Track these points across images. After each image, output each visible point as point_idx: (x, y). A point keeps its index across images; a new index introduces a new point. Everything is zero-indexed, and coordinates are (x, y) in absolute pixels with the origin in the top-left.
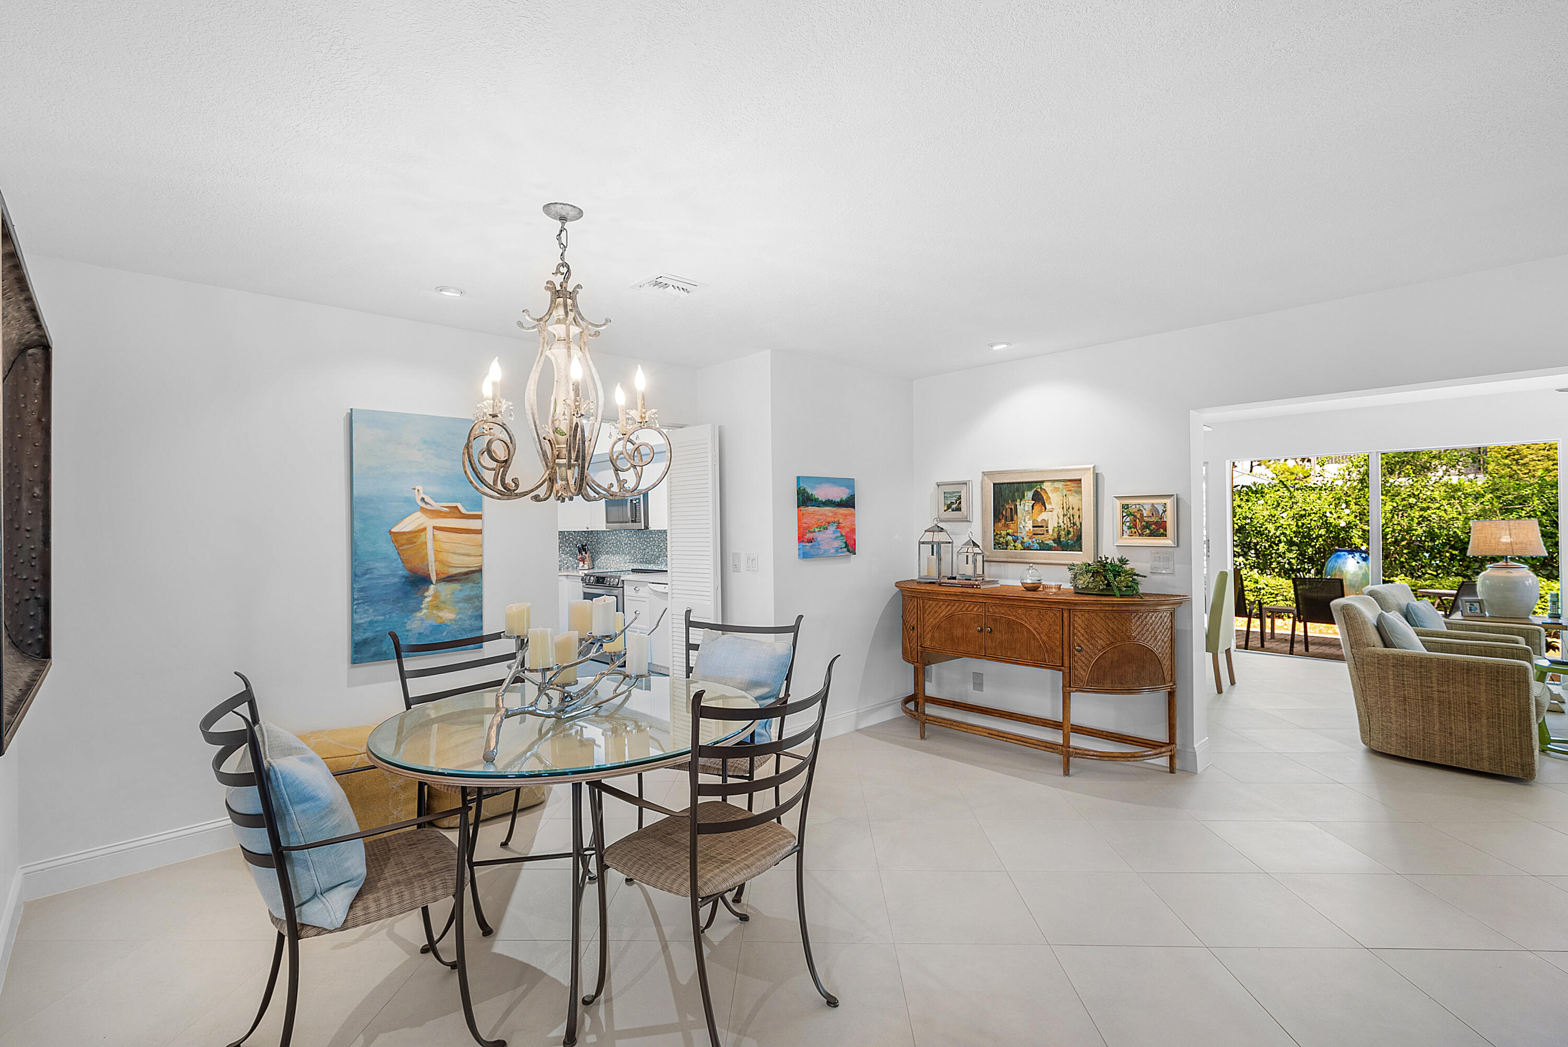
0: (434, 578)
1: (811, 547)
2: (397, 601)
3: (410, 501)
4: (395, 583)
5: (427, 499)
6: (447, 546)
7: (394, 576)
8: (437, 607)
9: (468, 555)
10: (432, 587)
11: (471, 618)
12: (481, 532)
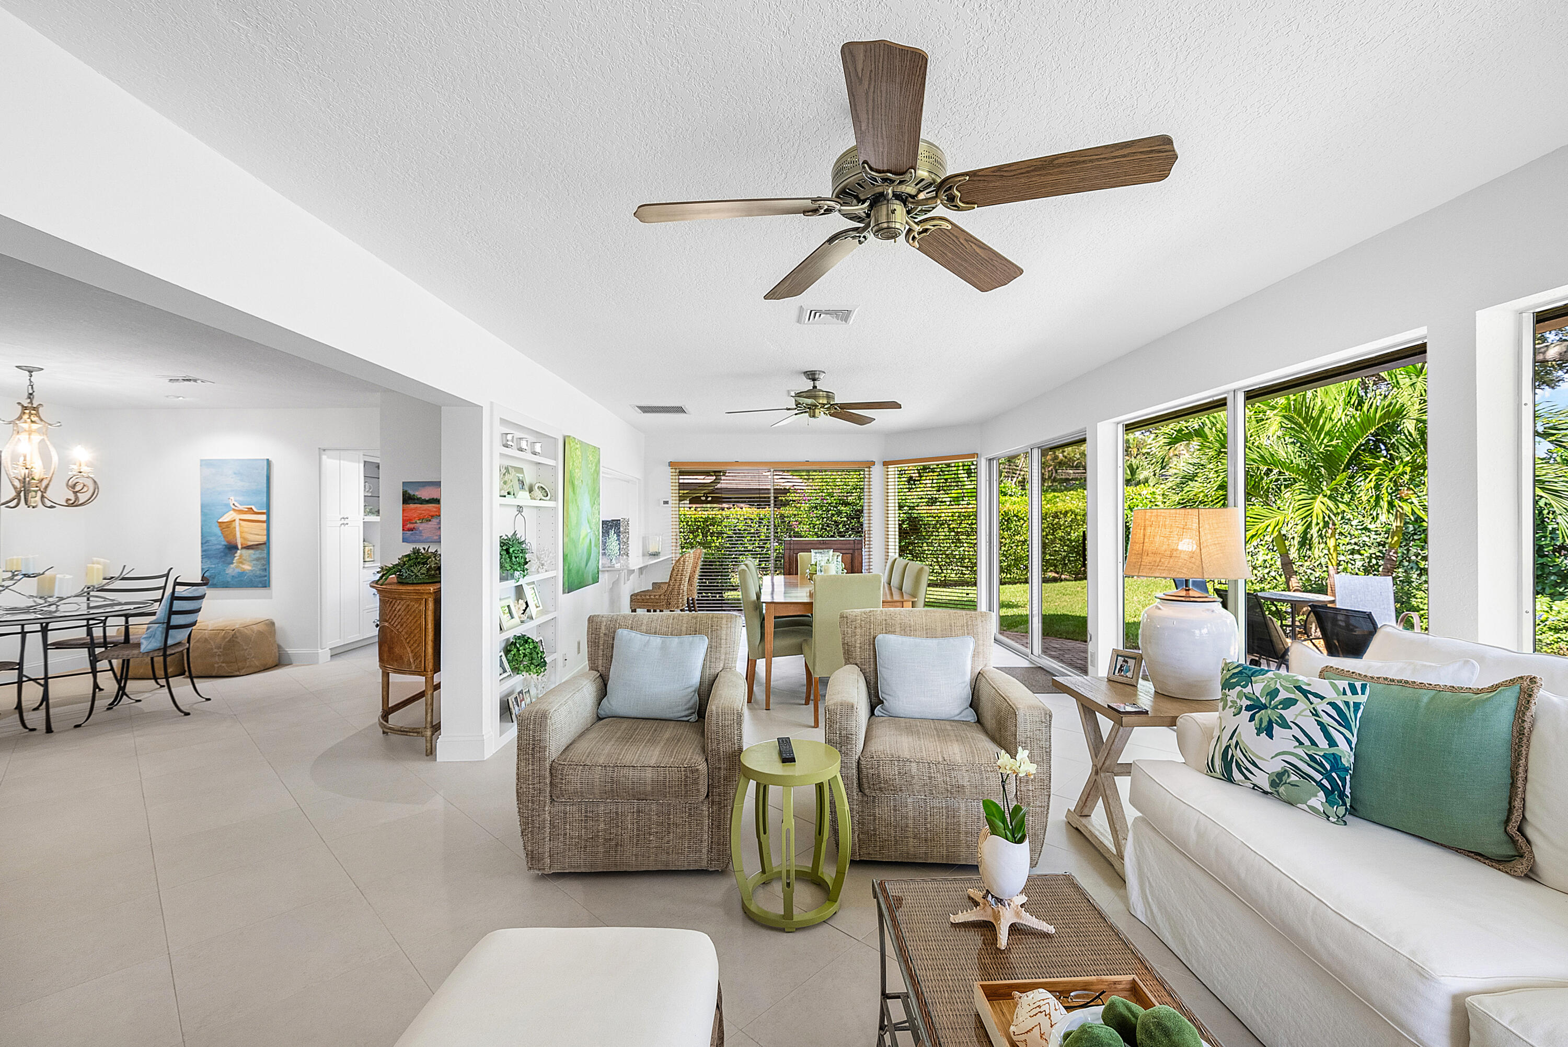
0: (240, 547)
1: (411, 534)
2: (221, 558)
3: (227, 505)
5: (236, 504)
6: (246, 530)
7: (219, 544)
8: (241, 563)
9: (258, 535)
10: (239, 551)
11: (260, 570)
12: (268, 522)
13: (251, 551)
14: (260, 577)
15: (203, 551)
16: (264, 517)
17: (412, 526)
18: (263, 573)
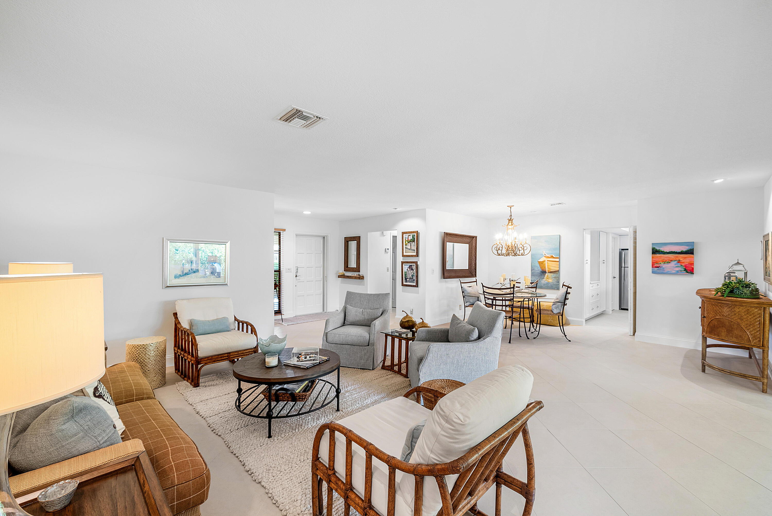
0: (547, 272)
2: (539, 276)
3: (542, 255)
4: (538, 273)
5: (546, 254)
6: (550, 265)
7: (539, 271)
8: (548, 278)
9: (555, 267)
10: (547, 274)
12: (559, 262)
13: (552, 274)
14: (556, 285)
15: (532, 273)
16: (558, 260)
17: (658, 265)
18: (557, 284)
